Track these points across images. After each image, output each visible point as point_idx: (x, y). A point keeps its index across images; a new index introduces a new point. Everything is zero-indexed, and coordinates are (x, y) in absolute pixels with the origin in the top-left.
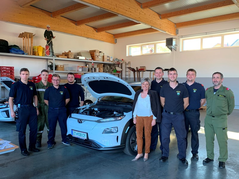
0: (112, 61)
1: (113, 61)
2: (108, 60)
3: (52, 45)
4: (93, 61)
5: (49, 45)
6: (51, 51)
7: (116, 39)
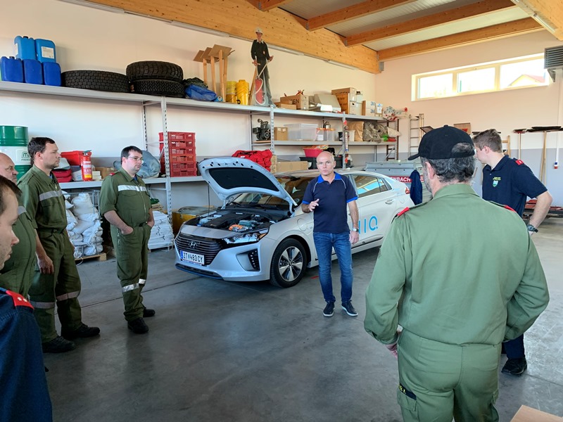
0: (379, 114)
1: (382, 114)
2: (372, 112)
3: (267, 78)
4: (344, 116)
5: (261, 77)
6: (265, 92)
7: (382, 61)
